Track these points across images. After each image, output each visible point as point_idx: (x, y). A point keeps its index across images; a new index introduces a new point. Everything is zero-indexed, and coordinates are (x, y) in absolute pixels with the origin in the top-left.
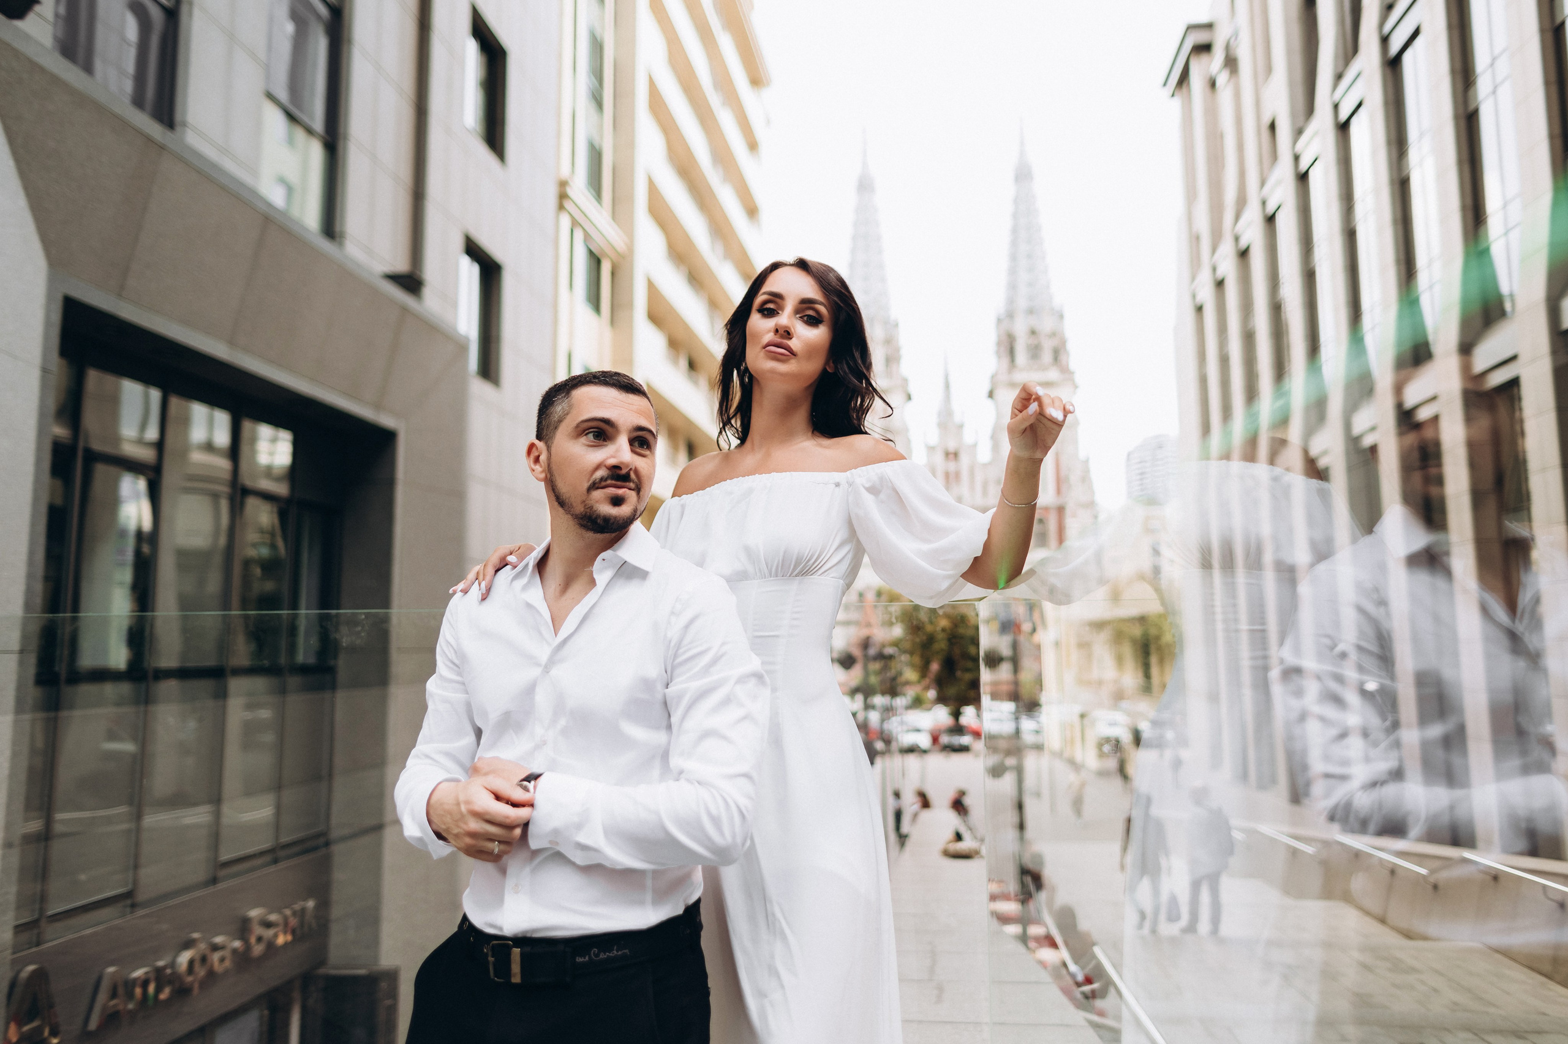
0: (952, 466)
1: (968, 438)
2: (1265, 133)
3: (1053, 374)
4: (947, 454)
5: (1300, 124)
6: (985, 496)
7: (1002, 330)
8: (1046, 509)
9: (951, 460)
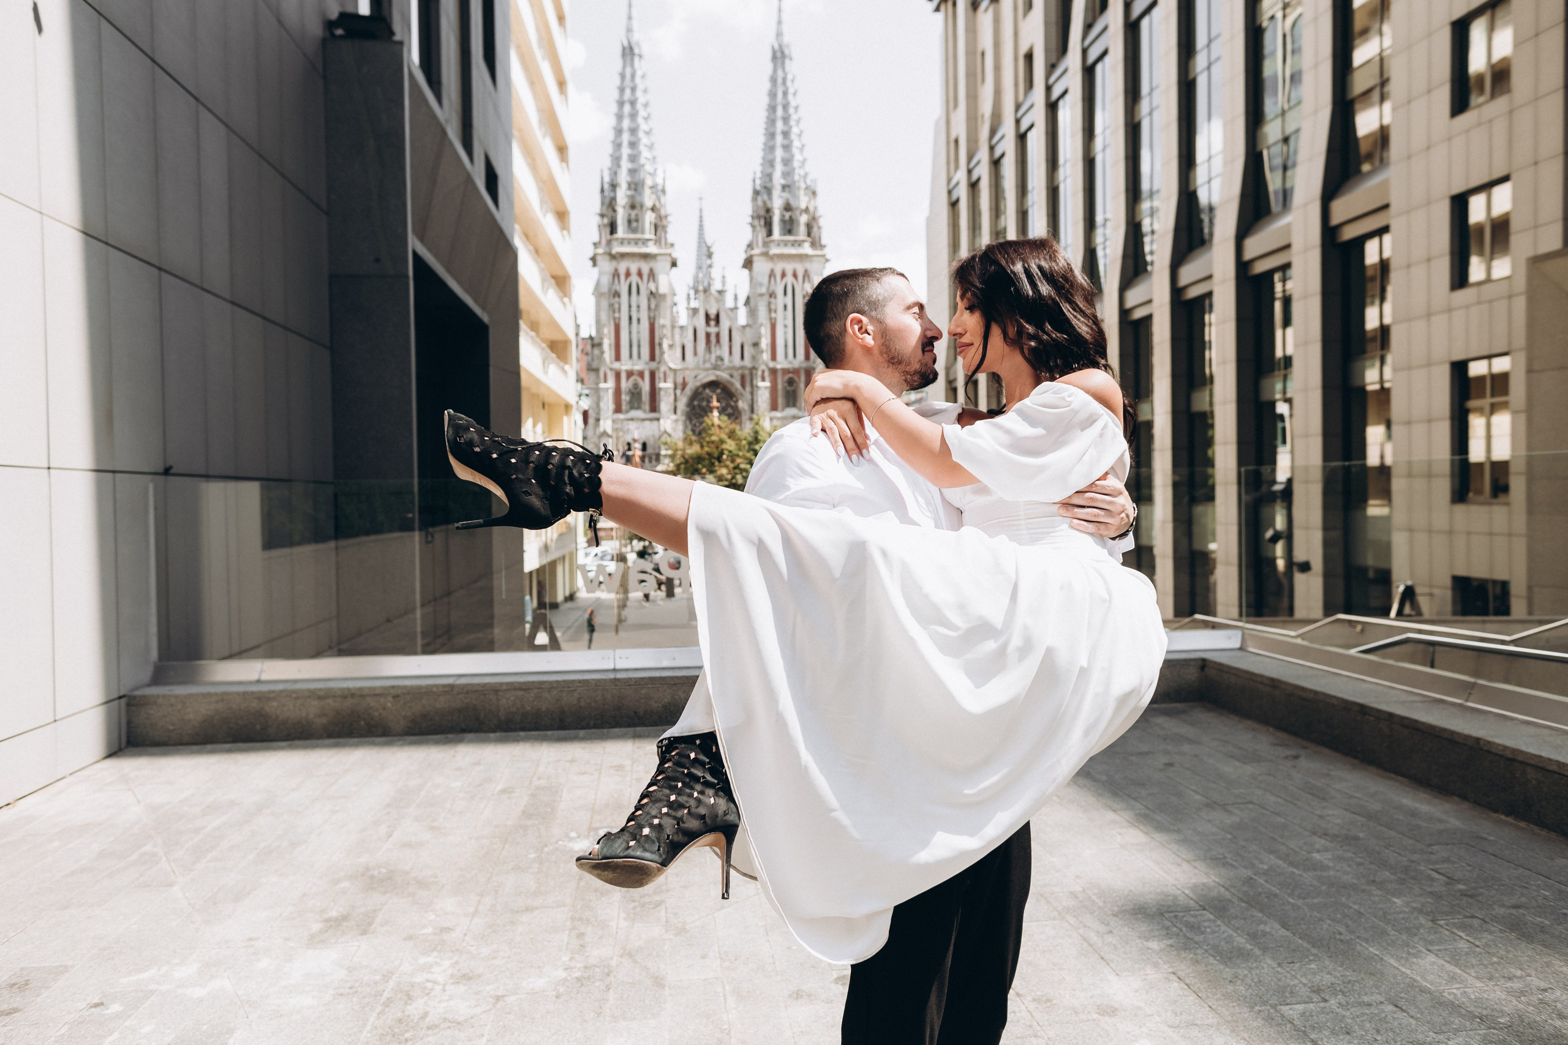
0: (713, 330)
1: (729, 303)
2: (1021, 62)
3: (807, 249)
4: (707, 316)
5: (1053, 60)
6: (742, 357)
7: (760, 202)
8: (796, 371)
9: (713, 323)
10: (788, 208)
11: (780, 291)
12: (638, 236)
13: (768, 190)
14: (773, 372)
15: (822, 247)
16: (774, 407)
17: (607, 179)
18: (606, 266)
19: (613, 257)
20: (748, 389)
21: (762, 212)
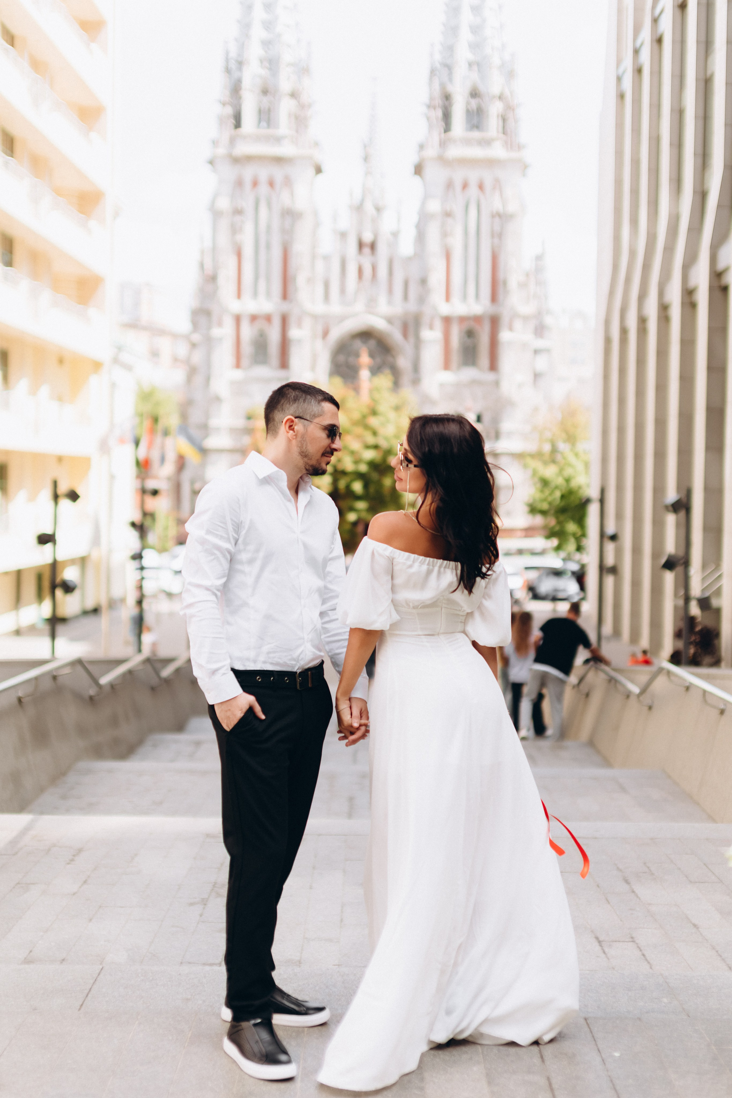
0: (367, 260)
4: (361, 245)
6: (406, 297)
7: (437, 87)
8: (477, 319)
9: (367, 250)
10: (474, 94)
11: (458, 209)
12: (270, 131)
13: (449, 67)
14: (447, 320)
15: (520, 147)
16: (447, 366)
17: (233, 54)
18: (229, 173)
19: (236, 160)
20: (412, 339)
21: (438, 101)
